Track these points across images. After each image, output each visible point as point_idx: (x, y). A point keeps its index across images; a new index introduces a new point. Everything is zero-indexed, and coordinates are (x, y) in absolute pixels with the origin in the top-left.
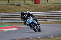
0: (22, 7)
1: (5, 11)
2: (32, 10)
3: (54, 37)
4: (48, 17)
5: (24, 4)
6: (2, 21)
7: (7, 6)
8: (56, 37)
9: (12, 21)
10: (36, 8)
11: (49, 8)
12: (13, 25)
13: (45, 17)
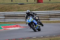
0: (25, 6)
1: (8, 10)
2: (34, 9)
3: (56, 36)
4: (51, 16)
5: (27, 3)
6: (5, 20)
7: (11, 5)
8: (58, 36)
9: (15, 20)
10: (39, 7)
11: (52, 7)
12: (16, 24)
13: (48, 16)
